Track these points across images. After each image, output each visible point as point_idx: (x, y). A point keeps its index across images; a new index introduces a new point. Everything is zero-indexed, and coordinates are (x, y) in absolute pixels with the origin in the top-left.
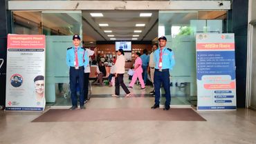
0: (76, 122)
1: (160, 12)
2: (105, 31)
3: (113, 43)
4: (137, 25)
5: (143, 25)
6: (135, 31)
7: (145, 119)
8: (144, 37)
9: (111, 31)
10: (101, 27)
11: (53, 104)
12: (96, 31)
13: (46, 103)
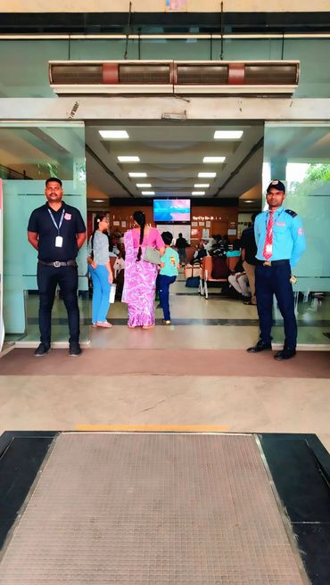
0: (75, 377)
1: (267, 125)
2: (132, 175)
3: (149, 202)
4: (207, 160)
5: (221, 160)
6: (201, 175)
7: (230, 373)
8: (220, 189)
9: (144, 175)
10: (121, 165)
11: (21, 336)
12: (111, 174)
13: (6, 335)
